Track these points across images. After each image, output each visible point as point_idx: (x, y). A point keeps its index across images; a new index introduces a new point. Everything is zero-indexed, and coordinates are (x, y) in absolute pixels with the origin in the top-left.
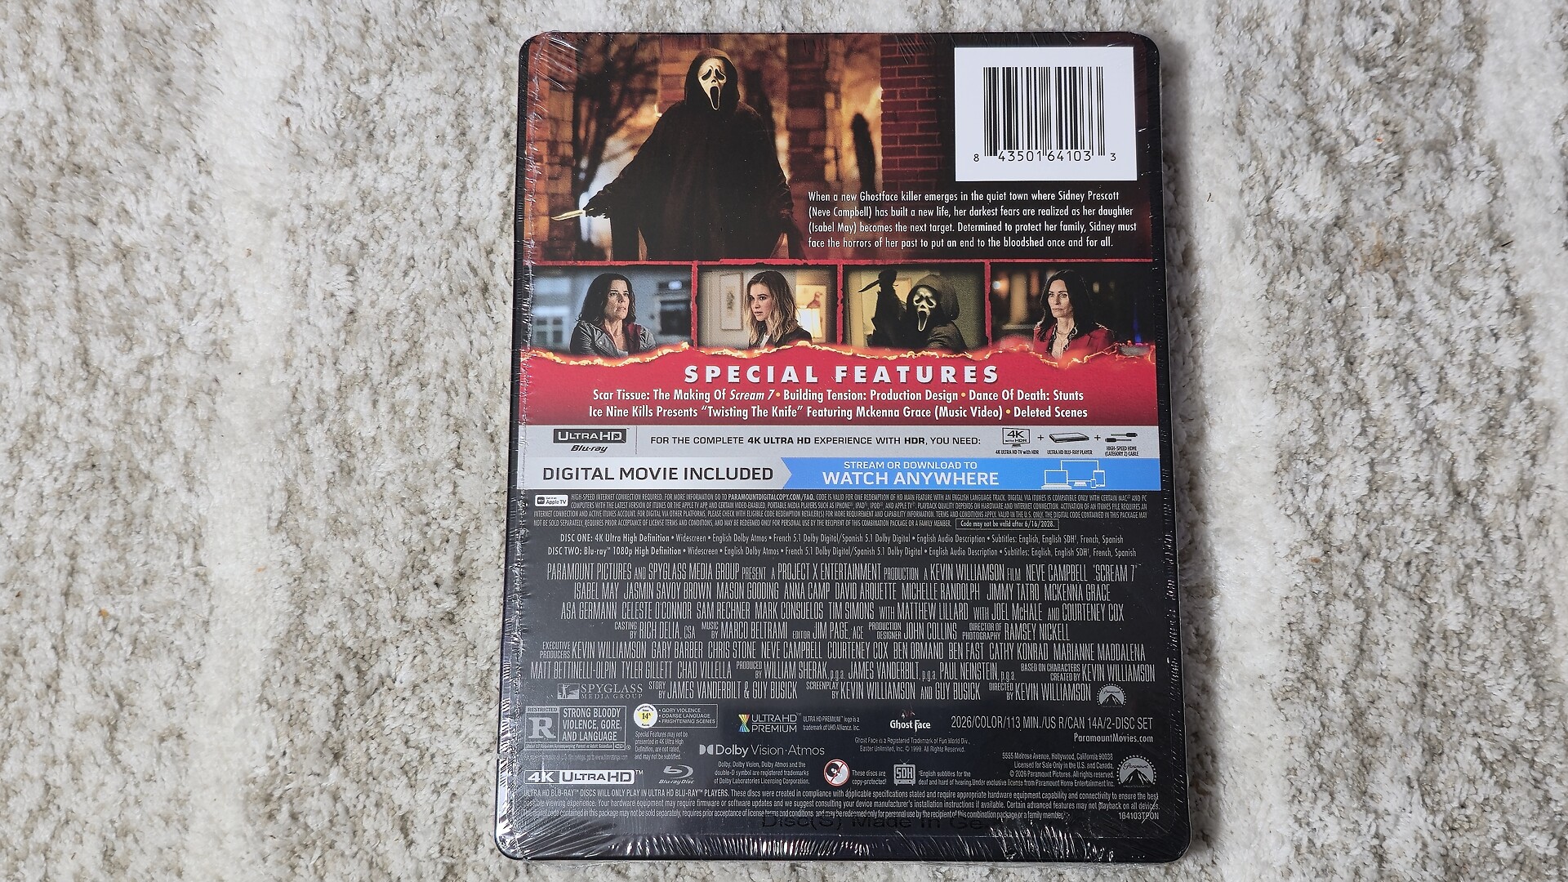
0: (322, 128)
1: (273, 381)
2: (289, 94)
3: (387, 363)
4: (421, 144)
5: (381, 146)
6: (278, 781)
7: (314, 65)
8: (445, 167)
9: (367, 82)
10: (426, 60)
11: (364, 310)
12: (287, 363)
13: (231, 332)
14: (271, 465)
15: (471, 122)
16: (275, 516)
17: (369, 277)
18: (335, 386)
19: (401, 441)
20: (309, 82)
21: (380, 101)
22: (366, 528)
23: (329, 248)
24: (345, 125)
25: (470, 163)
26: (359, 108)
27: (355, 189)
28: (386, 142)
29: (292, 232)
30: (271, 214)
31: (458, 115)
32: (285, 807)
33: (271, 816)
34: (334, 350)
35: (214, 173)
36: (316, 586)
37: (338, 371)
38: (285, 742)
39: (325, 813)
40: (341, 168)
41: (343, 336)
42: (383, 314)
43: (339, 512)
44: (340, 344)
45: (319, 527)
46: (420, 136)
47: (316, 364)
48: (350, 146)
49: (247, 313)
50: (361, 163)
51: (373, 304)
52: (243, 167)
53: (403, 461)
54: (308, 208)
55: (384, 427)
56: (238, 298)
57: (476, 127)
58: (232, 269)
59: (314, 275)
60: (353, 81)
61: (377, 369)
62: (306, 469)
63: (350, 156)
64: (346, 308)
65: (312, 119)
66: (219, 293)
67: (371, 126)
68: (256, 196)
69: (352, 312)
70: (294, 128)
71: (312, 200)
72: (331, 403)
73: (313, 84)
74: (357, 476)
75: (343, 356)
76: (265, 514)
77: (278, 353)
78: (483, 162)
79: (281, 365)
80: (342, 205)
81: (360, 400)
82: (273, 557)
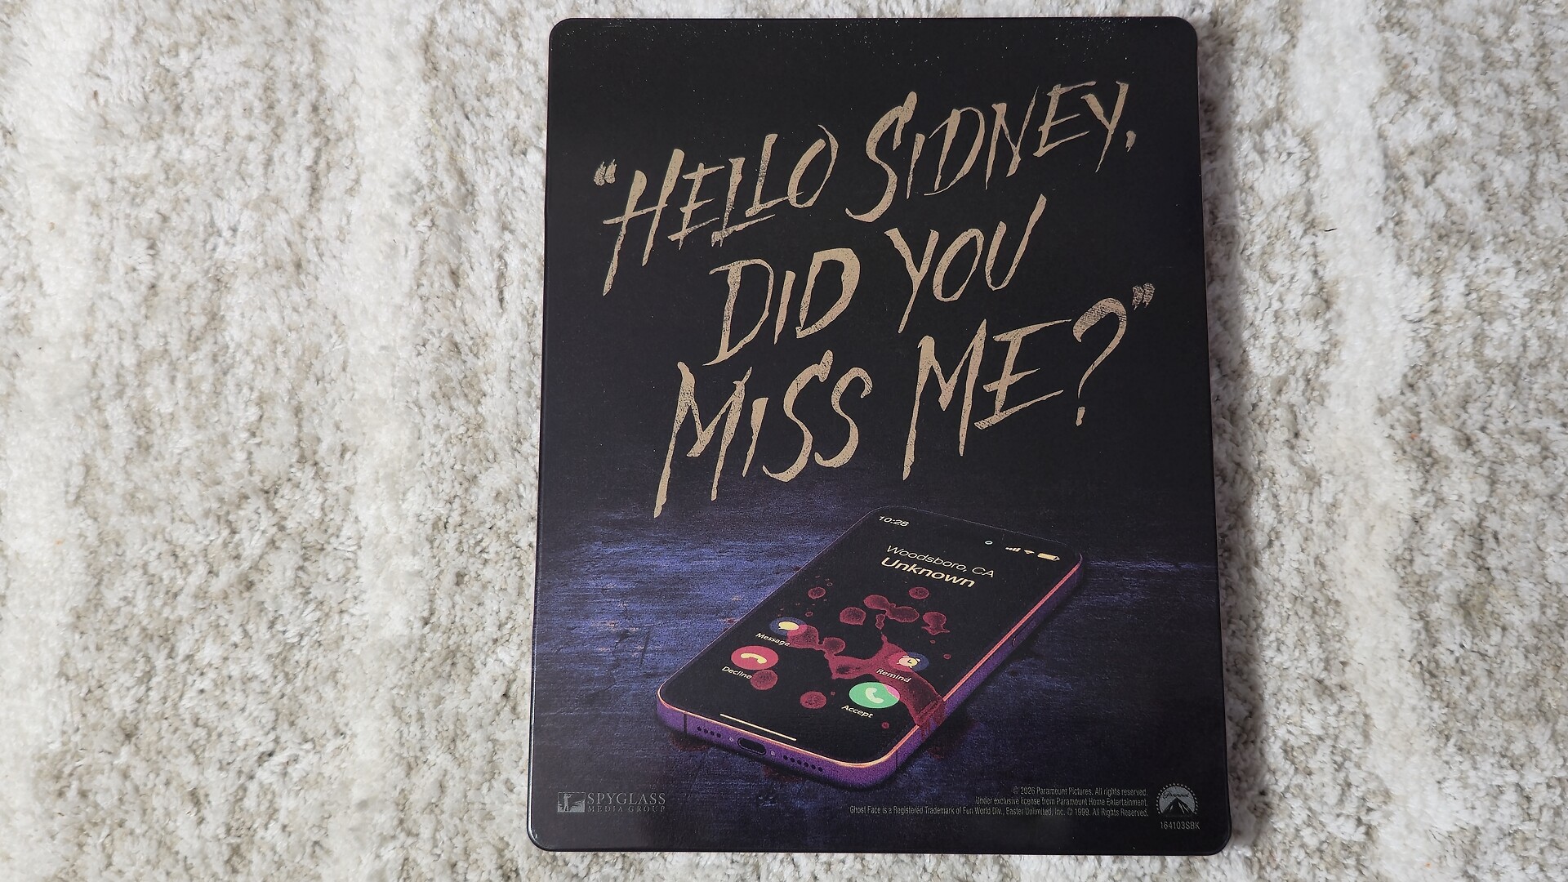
0: (130, 101)
1: (73, 356)
2: (97, 66)
3: (185, 337)
4: (228, 117)
5: (188, 118)
6: (68, 757)
7: (123, 38)
8: (251, 139)
9: (177, 55)
10: (234, 33)
11: (164, 284)
12: (88, 338)
13: (33, 306)
14: (70, 439)
15: (280, 95)
16: (73, 490)
17: (170, 251)
18: (134, 361)
19: (196, 417)
20: (117, 55)
21: (188, 74)
22: (162, 504)
23: (132, 222)
24: (155, 98)
25: (277, 137)
26: (167, 81)
27: (159, 163)
28: (192, 115)
29: (95, 206)
30: (75, 188)
31: (266, 89)
32: (75, 785)
33: (61, 794)
34: (135, 325)
35: (20, 146)
36: (110, 559)
37: (138, 346)
38: (78, 718)
39: (114, 791)
40: (146, 141)
41: (143, 311)
42: (183, 288)
43: (136, 488)
44: (139, 318)
45: (115, 502)
46: (227, 108)
47: (116, 340)
48: (156, 119)
49: (49, 287)
50: (166, 136)
51: (173, 278)
52: (47, 140)
53: (199, 437)
54: (112, 182)
55: (181, 403)
56: (41, 273)
57: (285, 101)
58: (35, 243)
59: (117, 249)
60: (162, 54)
61: (176, 345)
62: (105, 445)
63: (155, 128)
64: (147, 281)
65: (119, 92)
66: (22, 267)
67: (179, 99)
68: (61, 169)
69: (153, 286)
70: (101, 100)
71: (116, 173)
72: (129, 378)
73: (122, 57)
74: (154, 451)
75: (142, 331)
76: (62, 488)
77: (79, 328)
78: (289, 136)
79: (81, 340)
80: (146, 178)
81: (158, 375)
82: (71, 530)
